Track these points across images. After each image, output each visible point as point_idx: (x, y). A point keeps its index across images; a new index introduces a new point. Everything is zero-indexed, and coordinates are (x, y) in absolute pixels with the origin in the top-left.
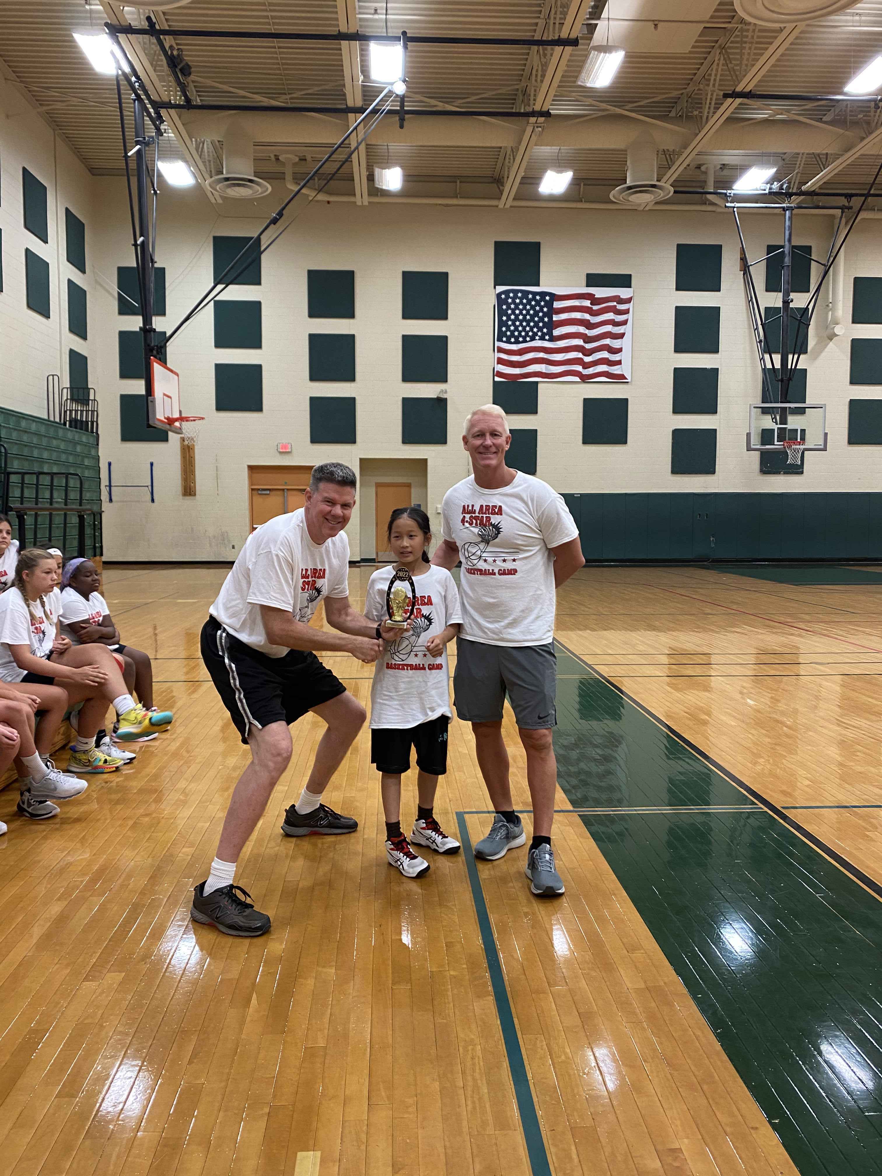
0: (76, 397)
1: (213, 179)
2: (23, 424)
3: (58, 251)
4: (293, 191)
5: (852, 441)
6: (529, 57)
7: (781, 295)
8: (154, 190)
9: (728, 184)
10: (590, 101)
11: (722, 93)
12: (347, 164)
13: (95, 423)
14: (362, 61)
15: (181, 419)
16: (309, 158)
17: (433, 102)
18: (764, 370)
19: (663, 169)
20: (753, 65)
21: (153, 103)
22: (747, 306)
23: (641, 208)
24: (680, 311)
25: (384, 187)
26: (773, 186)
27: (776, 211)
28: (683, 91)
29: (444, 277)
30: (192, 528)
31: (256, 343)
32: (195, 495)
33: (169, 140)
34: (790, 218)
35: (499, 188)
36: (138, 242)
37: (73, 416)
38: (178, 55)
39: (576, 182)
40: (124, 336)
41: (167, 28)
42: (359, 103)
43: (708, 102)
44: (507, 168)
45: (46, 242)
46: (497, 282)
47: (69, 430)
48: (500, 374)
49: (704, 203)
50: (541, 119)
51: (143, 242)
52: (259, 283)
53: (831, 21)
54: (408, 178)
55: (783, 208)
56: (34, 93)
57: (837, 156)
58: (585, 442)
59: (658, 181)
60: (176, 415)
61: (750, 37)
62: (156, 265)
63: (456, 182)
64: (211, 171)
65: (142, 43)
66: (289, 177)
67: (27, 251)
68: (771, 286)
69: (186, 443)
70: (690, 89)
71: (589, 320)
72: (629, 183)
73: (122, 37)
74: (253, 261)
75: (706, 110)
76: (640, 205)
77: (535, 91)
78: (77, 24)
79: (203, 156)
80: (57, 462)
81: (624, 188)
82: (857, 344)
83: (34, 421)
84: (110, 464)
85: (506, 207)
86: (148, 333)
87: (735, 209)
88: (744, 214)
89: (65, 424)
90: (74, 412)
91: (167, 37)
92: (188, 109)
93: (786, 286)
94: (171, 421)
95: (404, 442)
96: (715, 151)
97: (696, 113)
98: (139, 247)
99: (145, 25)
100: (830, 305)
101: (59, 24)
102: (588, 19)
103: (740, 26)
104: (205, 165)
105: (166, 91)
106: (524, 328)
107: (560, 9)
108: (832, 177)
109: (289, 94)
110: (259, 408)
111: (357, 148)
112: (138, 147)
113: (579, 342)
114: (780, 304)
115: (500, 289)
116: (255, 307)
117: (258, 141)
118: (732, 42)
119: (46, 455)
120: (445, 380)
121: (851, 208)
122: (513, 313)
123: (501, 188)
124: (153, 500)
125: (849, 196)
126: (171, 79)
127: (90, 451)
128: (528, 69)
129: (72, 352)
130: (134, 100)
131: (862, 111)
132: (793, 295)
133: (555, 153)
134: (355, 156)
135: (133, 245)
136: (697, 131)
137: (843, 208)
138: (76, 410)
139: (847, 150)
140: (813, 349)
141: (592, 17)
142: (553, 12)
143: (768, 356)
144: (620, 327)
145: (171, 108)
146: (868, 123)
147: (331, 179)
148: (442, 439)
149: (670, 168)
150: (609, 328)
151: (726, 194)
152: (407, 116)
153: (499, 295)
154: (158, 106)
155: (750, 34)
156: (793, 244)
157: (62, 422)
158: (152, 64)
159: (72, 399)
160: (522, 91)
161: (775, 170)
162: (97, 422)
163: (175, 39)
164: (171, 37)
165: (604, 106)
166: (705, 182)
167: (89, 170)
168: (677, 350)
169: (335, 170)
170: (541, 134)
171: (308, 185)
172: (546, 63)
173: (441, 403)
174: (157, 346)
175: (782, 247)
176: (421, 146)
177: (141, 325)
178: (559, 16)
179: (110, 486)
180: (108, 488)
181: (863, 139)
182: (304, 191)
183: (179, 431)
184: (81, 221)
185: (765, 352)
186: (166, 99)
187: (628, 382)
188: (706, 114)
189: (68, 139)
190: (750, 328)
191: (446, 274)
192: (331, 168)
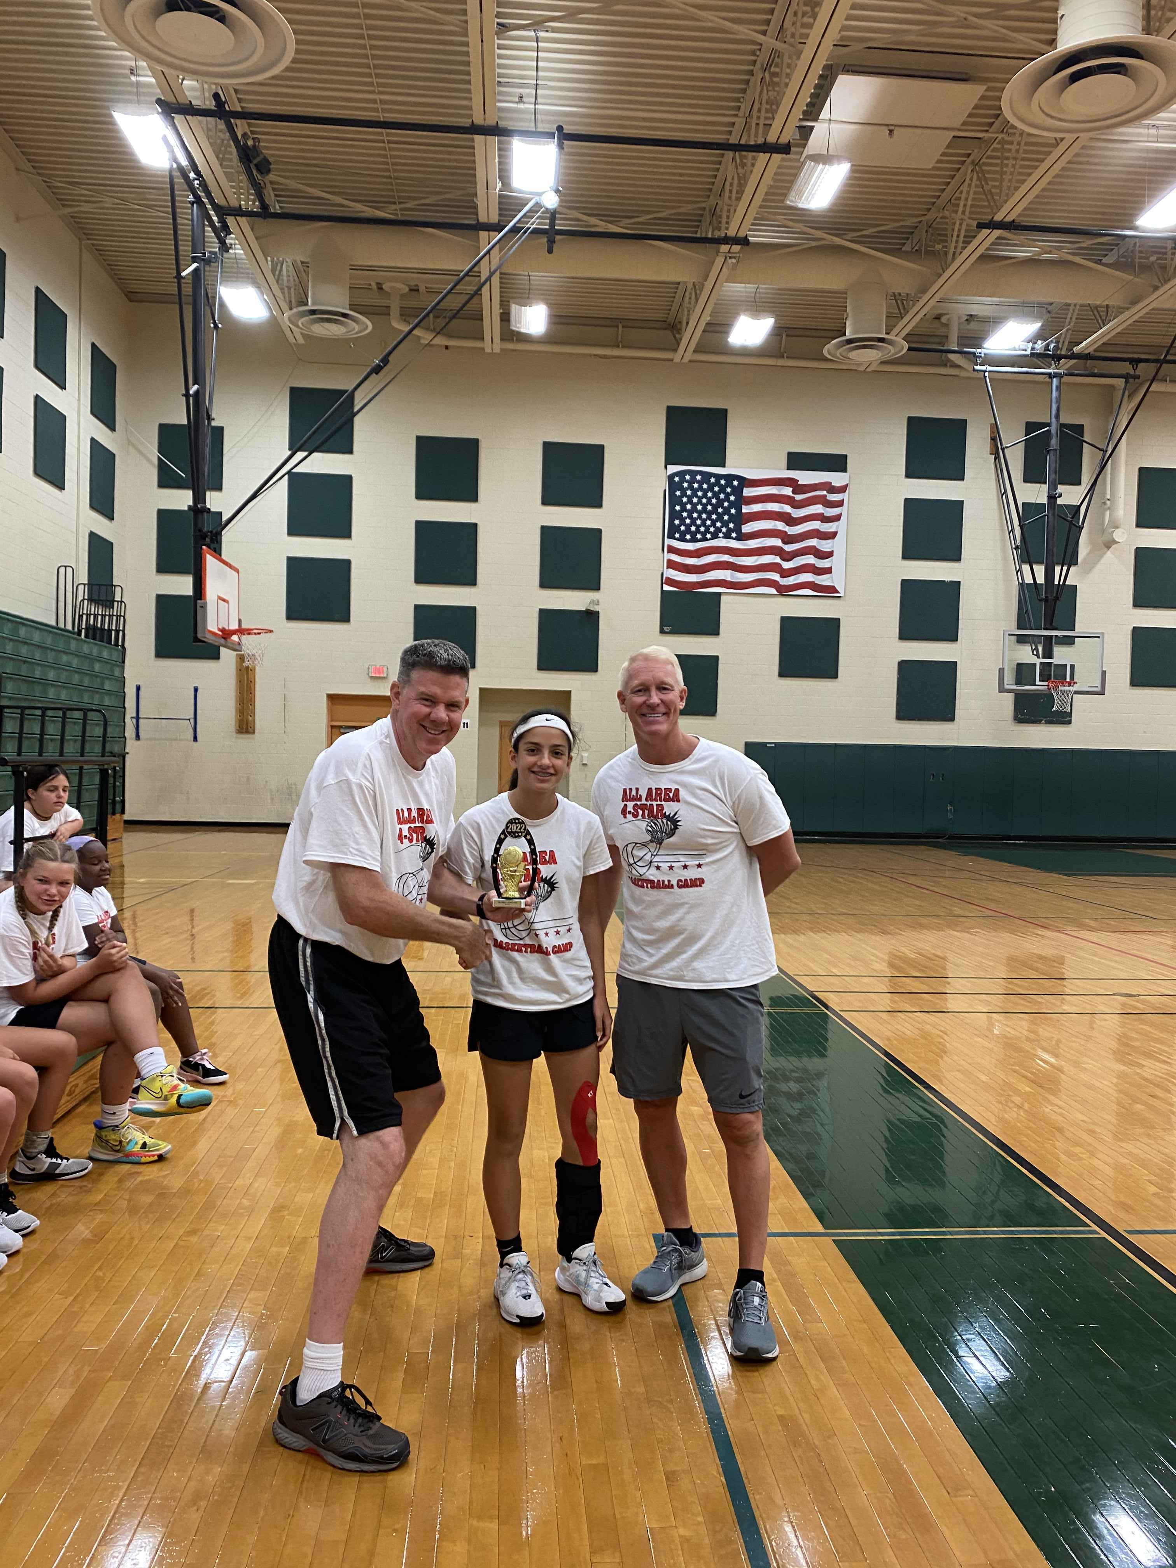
0: (96, 597)
1: (295, 310)
2: (23, 631)
3: (79, 400)
4: (401, 331)
5: (1136, 682)
6: (722, 167)
7: (1045, 487)
8: (214, 323)
9: (977, 340)
10: (800, 227)
11: (975, 223)
12: (476, 298)
13: (121, 633)
14: (500, 163)
15: (241, 631)
16: (422, 289)
17: (593, 220)
18: (1022, 585)
19: (893, 320)
20: (1017, 189)
21: (216, 207)
22: (998, 499)
23: (861, 369)
24: (910, 505)
25: (523, 330)
26: (1036, 346)
27: (1041, 378)
28: (923, 218)
29: (599, 450)
30: (248, 778)
31: (345, 532)
32: (253, 733)
33: (236, 258)
34: (1058, 388)
35: (675, 337)
36: (191, 392)
37: (92, 622)
38: (254, 146)
39: (778, 332)
40: (164, 516)
41: (240, 110)
42: (494, 218)
43: (955, 234)
44: (686, 310)
45: (63, 387)
46: (668, 462)
47: (85, 641)
48: (670, 582)
49: (945, 364)
50: (736, 248)
51: (197, 392)
52: (351, 452)
53: (1121, 134)
54: (557, 319)
55: (1049, 375)
56: (54, 190)
57: (1121, 310)
58: (782, 674)
59: (887, 333)
60: (234, 626)
61: (1013, 151)
62: (214, 424)
63: (617, 327)
64: (290, 301)
65: (205, 128)
66: (395, 312)
67: (37, 397)
68: (1032, 475)
69: (246, 664)
70: (930, 216)
71: (790, 514)
72: (849, 334)
73: (179, 119)
74: (345, 424)
75: (953, 244)
76: (860, 364)
77: (729, 211)
78: (118, 101)
79: (280, 282)
80: (65, 685)
81: (840, 342)
82: (1142, 555)
83: (37, 628)
84: (138, 688)
85: (684, 361)
86: (200, 516)
87: (987, 374)
88: (999, 381)
89: (79, 634)
90: (92, 617)
91: (238, 122)
92: (265, 218)
93: (1053, 476)
94: (226, 634)
95: (540, 668)
96: (963, 298)
97: (938, 247)
98: (191, 399)
99: (211, 104)
100: (1108, 502)
101: (95, 100)
102: (801, 120)
103: (1000, 136)
104: (283, 293)
105: (235, 193)
106: (704, 523)
107: (765, 106)
108: (1114, 336)
109: (400, 203)
110: (345, 617)
111: (489, 279)
112: (195, 265)
113: (777, 542)
114: (1045, 501)
115: (673, 469)
116: (345, 483)
117: (356, 263)
118: (988, 158)
119: (51, 675)
120: (598, 588)
121: (1138, 377)
122: (690, 501)
123: (677, 336)
124: (195, 739)
125: (1135, 362)
126: (243, 177)
127: (113, 671)
128: (719, 181)
129: (92, 536)
130: (192, 203)
131: (1156, 253)
132: (1061, 489)
133: (750, 293)
134: (485, 290)
135: (183, 395)
136: (941, 271)
137: (1127, 377)
138: (95, 615)
139: (1134, 302)
140: (1084, 560)
141: (806, 117)
142: (756, 107)
143: (1028, 566)
144: (831, 524)
145: (242, 216)
146: (1164, 268)
147: (454, 317)
148: (591, 666)
149: (902, 318)
150: (815, 525)
151: (974, 354)
152: (558, 237)
153: (671, 478)
154: (223, 212)
155: (1014, 147)
156: (1062, 421)
157: (76, 630)
158: (217, 157)
159: (90, 600)
160: (710, 210)
161: (1039, 324)
162: (123, 631)
163: (249, 125)
164: (244, 121)
165: (819, 234)
166: (947, 337)
167: (126, 295)
168: (905, 557)
169: (460, 305)
170: (735, 266)
171: (421, 324)
172: (744, 175)
173: (591, 618)
174: (211, 532)
175: (1048, 425)
176: (573, 278)
177: (191, 503)
178: (763, 114)
179: (138, 718)
180: (134, 720)
181: (1156, 288)
182: (415, 332)
183: (237, 647)
184: (112, 363)
185: (1023, 562)
186: (234, 203)
187: (840, 597)
188: (952, 250)
189: (99, 252)
190: (1002, 530)
191: (601, 448)
192: (452, 303)
